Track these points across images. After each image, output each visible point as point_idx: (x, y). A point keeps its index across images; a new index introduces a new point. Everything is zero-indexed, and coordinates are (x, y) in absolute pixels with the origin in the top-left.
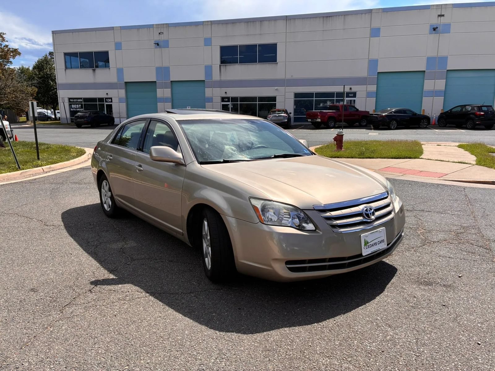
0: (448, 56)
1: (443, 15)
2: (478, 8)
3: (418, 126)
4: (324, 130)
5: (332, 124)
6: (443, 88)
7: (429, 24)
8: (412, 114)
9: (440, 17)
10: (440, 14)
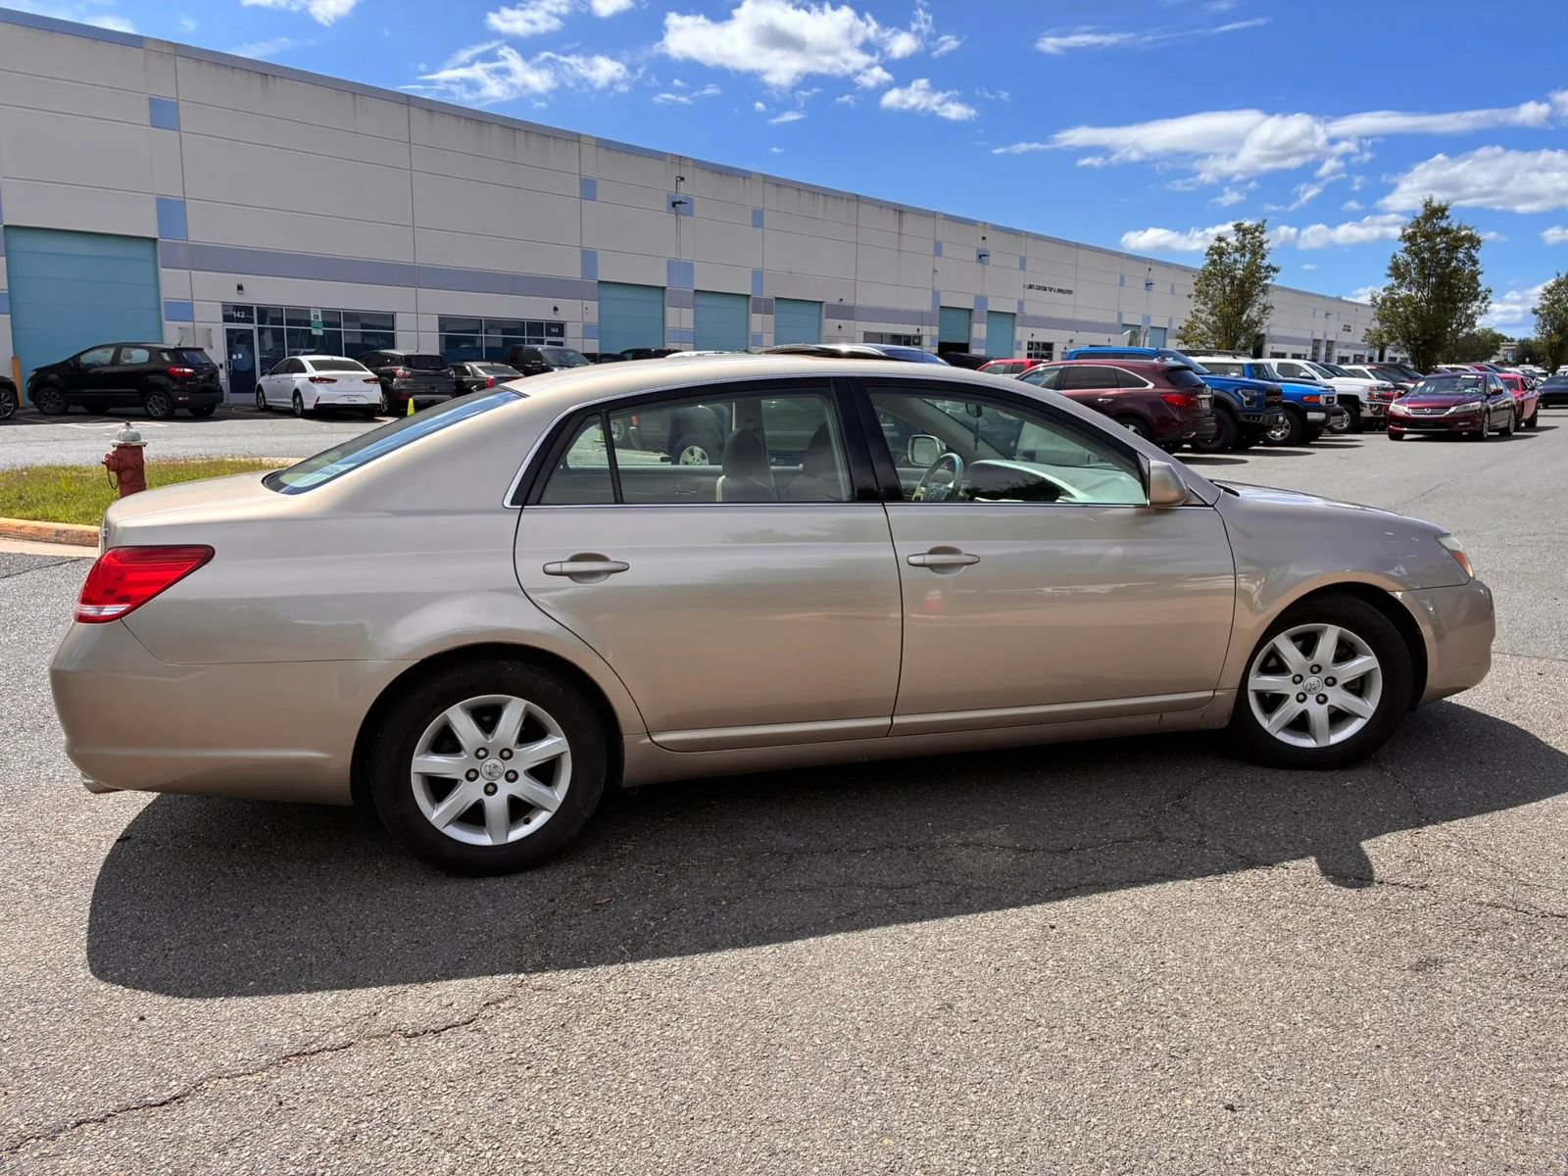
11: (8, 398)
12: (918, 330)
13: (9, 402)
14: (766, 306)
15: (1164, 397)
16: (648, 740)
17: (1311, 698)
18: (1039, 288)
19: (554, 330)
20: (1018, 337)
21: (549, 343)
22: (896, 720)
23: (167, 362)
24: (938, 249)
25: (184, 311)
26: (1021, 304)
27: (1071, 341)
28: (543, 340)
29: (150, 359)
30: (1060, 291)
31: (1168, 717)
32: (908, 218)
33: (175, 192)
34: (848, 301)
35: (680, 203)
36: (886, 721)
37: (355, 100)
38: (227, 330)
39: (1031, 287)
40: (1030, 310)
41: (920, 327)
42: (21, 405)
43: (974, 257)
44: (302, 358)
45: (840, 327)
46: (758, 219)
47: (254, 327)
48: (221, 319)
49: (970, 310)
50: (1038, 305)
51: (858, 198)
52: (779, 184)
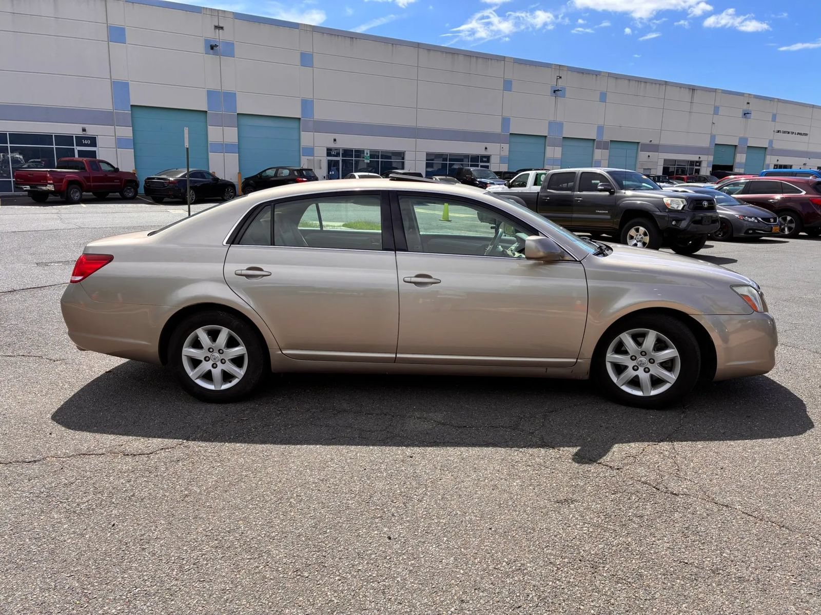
0: (237, 93)
1: (222, 28)
2: (267, 27)
3: (220, 198)
4: (68, 206)
5: (77, 196)
6: (235, 140)
7: (202, 37)
8: (212, 179)
9: (218, 30)
10: (217, 24)
11: (232, 191)
12: (700, 158)
13: (232, 193)
14: (604, 145)
15: (811, 200)
16: (280, 352)
17: (641, 369)
18: (784, 132)
19: (485, 159)
20: (767, 162)
21: (482, 166)
22: (398, 356)
23: (296, 176)
24: (716, 110)
25: (310, 151)
26: (771, 142)
27: (805, 164)
28: (478, 165)
29: (290, 175)
30: (798, 134)
31: (550, 370)
32: (697, 94)
33: (309, 96)
34: (655, 142)
35: (558, 90)
36: (394, 356)
37: (393, 46)
38: (328, 160)
39: (778, 132)
40: (776, 146)
41: (700, 156)
42: (237, 193)
43: (741, 114)
44: (355, 174)
45: (649, 156)
46: (603, 97)
47: (340, 159)
48: (326, 155)
49: (736, 146)
50: (782, 143)
51: (666, 83)
52: (617, 77)
